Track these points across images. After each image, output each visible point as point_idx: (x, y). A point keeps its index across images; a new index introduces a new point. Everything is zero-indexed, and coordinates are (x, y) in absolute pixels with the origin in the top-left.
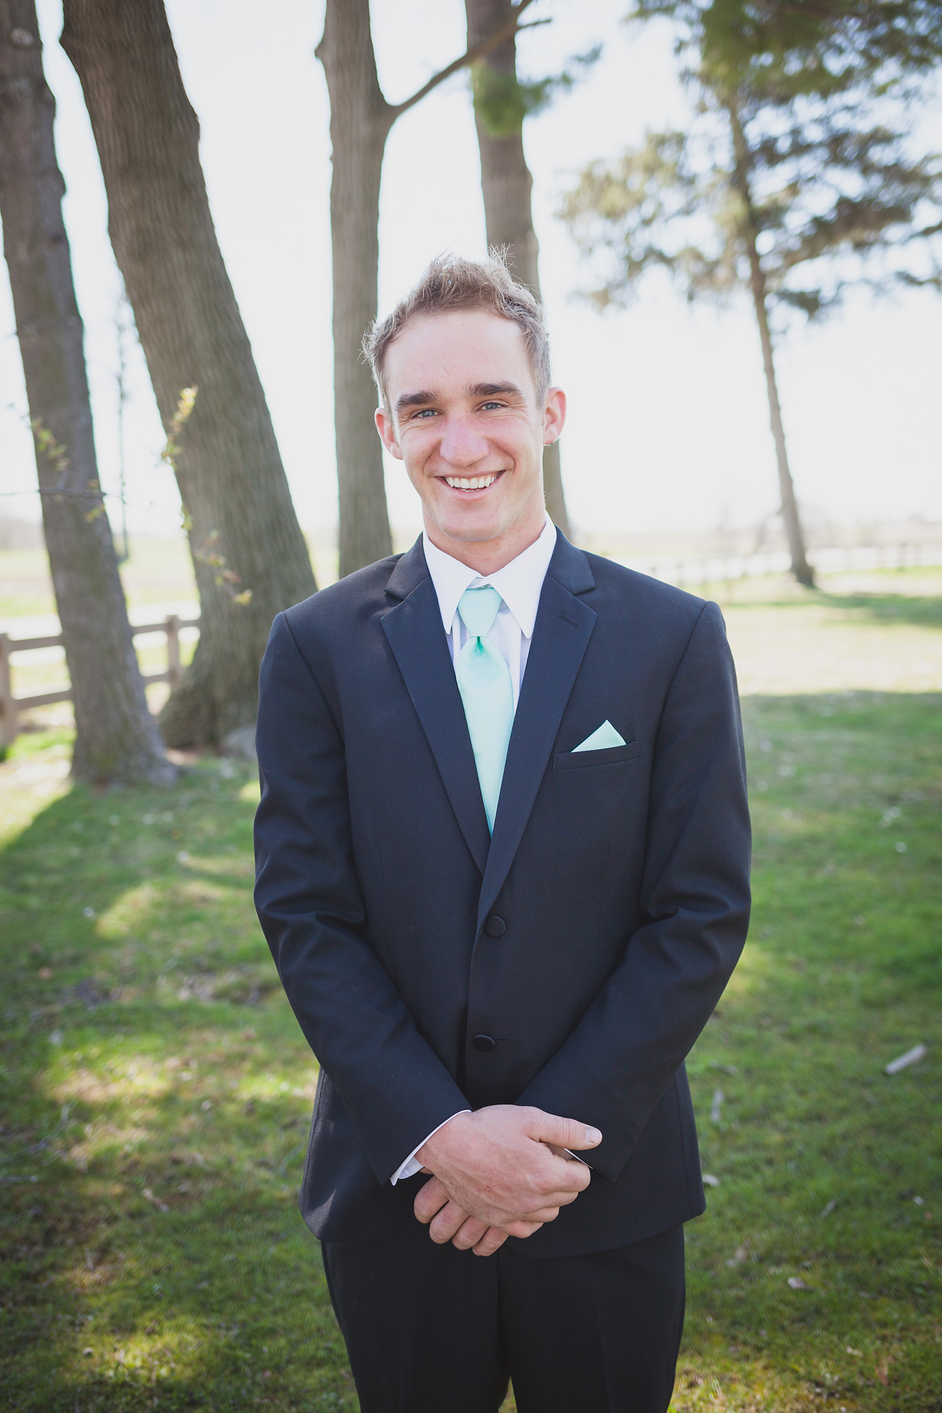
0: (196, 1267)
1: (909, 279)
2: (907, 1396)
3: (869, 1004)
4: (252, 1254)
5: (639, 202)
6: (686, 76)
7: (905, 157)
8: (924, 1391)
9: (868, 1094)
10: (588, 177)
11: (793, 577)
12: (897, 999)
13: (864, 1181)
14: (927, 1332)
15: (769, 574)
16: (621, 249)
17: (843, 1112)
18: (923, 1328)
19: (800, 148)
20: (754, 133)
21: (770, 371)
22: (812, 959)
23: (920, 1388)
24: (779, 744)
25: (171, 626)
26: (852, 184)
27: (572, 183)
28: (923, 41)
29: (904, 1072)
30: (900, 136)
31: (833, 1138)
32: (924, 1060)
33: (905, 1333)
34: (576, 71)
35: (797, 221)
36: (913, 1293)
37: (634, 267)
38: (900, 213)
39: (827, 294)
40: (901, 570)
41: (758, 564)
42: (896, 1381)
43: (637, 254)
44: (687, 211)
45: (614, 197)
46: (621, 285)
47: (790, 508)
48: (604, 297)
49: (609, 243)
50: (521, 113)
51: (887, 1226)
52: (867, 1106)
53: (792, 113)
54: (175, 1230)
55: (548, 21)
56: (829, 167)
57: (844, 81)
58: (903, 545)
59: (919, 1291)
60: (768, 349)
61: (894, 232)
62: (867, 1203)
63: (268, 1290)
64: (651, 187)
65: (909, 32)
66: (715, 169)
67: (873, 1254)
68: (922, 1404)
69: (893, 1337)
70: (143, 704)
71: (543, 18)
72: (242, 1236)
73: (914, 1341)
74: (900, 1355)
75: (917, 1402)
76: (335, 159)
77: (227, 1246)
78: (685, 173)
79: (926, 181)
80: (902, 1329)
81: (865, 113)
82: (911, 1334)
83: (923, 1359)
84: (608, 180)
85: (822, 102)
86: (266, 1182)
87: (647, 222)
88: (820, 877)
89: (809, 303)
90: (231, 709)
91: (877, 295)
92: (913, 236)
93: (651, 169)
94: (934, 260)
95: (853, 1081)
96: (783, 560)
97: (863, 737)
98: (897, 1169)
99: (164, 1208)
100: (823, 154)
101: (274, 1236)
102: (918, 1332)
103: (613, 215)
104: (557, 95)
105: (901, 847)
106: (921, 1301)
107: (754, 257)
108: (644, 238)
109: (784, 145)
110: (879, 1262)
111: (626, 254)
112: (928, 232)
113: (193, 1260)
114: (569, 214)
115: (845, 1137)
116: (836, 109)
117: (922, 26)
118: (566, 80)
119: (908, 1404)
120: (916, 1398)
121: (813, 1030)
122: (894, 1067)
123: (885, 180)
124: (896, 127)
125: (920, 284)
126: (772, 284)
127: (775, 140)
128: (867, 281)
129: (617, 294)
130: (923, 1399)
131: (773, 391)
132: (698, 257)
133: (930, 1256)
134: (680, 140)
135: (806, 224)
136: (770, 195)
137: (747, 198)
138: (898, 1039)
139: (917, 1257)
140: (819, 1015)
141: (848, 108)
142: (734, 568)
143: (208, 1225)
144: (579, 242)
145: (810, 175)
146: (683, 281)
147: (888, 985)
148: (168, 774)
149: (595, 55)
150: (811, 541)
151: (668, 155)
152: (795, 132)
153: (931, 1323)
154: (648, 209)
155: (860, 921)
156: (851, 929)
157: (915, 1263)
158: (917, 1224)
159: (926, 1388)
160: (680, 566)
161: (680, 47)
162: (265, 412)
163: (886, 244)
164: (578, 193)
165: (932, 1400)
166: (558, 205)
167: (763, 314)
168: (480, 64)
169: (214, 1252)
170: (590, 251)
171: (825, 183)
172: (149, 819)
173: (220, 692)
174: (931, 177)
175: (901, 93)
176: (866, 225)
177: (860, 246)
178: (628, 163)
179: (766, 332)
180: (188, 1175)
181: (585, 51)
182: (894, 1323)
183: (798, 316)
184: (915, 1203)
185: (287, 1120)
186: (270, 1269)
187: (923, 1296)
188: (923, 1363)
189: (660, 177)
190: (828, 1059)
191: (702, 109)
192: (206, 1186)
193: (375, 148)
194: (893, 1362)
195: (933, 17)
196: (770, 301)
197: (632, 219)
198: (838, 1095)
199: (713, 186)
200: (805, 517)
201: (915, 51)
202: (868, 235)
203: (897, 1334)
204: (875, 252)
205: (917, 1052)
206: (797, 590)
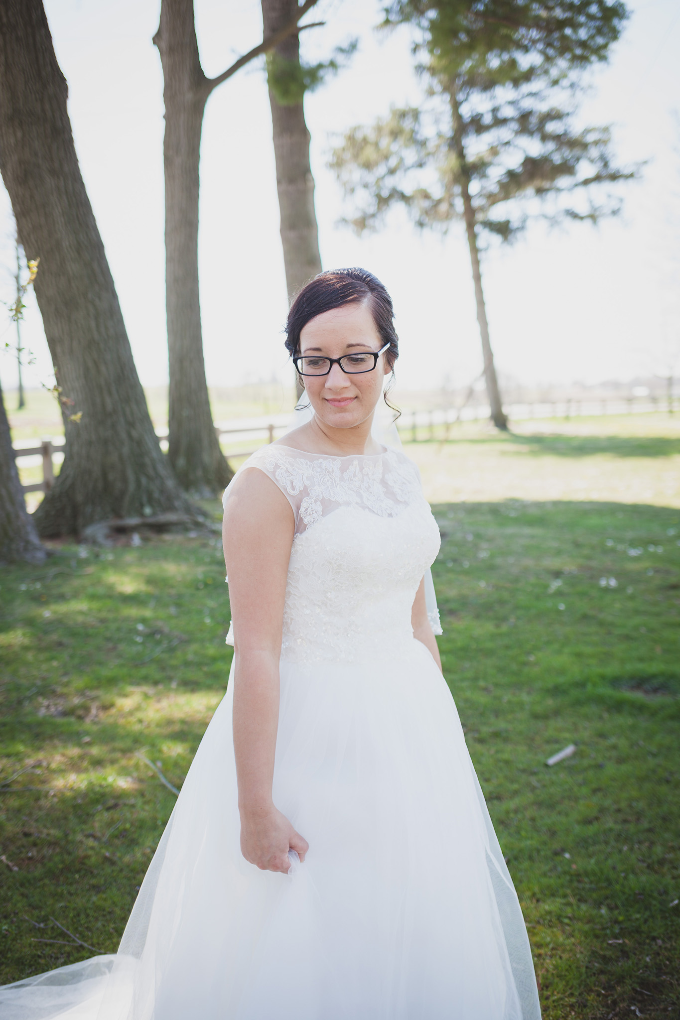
0: (36, 912)
1: (574, 216)
2: (555, 998)
3: (536, 716)
4: (80, 902)
5: (386, 158)
6: (420, 68)
7: (571, 129)
8: (567, 994)
9: (533, 780)
10: (351, 139)
11: (492, 423)
12: (557, 713)
13: (529, 842)
14: (571, 950)
15: (476, 420)
16: (373, 189)
17: (516, 793)
18: (568, 948)
19: (499, 122)
20: (466, 111)
21: (477, 277)
22: (497, 685)
23: (565, 991)
24: (478, 536)
25: (46, 450)
26: (534, 147)
27: (339, 143)
28: (583, 44)
29: (558, 764)
30: (568, 114)
31: (507, 812)
32: (574, 755)
33: (554, 952)
34: (340, 59)
35: (496, 173)
36: (561, 922)
37: (383, 201)
38: (567, 169)
39: (514, 224)
40: (567, 418)
41: (468, 414)
42: (547, 987)
43: (385, 193)
44: (421, 165)
45: (369, 153)
46: (373, 216)
47: (491, 374)
48: (362, 223)
49: (366, 186)
50: (303, 88)
51: (545, 875)
52: (533, 789)
53: (493, 98)
54: (22, 885)
55: (321, 24)
56: (518, 136)
57: (529, 75)
58: (569, 401)
59: (566, 921)
60: (476, 263)
61: (563, 182)
62: (531, 858)
63: (88, 929)
64: (394, 147)
65: (574, 37)
66: (439, 135)
67: (534, 895)
68: (566, 1003)
69: (546, 955)
70: (23, 505)
71: (317, 21)
72: (72, 889)
73: (561, 958)
74: (551, 968)
75: (562, 1002)
76: (167, 117)
77: (58, 896)
78: (419, 137)
79: (585, 146)
80: (553, 949)
81: (543, 99)
82: (559, 952)
83: (567, 970)
84: (365, 140)
85: (513, 90)
86: (92, 848)
87: (392, 172)
88: (504, 628)
89: (503, 229)
90: (88, 509)
91: (552, 225)
92: (576, 185)
93: (395, 134)
94: (591, 202)
95: (524, 771)
96: (486, 411)
97: (537, 531)
98: (553, 833)
99: (16, 869)
100: (514, 126)
101: (97, 889)
102: (564, 951)
103: (368, 166)
104: (327, 75)
105: (562, 607)
106: (567, 928)
107: (467, 198)
108: (390, 182)
109: (487, 119)
110: (538, 901)
111: (377, 192)
112: (586, 182)
113: (33, 907)
114: (338, 164)
115: (516, 811)
116: (523, 94)
117: (583, 34)
118: (333, 64)
119: (556, 1004)
120: (561, 999)
121: (496, 735)
122: (552, 761)
123: (557, 145)
124: (564, 108)
125: (582, 218)
126: (480, 217)
127: (482, 115)
128: (545, 217)
129: (370, 222)
130: (566, 999)
131: (479, 292)
132: (426, 196)
133: (574, 896)
134: (416, 114)
135: (502, 175)
136: (478, 154)
137: (461, 155)
138: (556, 741)
139: (565, 896)
140: (501, 724)
141: (532, 94)
142: (451, 416)
143: (47, 881)
144: (345, 184)
145: (506, 141)
146: (416, 213)
147: (550, 702)
148: (40, 555)
149: (353, 47)
150: (505, 399)
151: (408, 124)
152: (495, 110)
153: (574, 944)
154: (393, 162)
155: (532, 658)
156: (525, 664)
157: (563, 901)
158: (565, 873)
159: (569, 992)
160: (414, 414)
161: (416, 49)
162: (114, 296)
163: (558, 190)
164: (344, 149)
165: (573, 1000)
166: (329, 158)
167: (473, 237)
168: (272, 51)
169: (50, 901)
170: (352, 190)
171: (516, 146)
172: (23, 587)
173: (79, 498)
174: (589, 144)
175: (569, 84)
176: (544, 177)
177: (540, 191)
178: (379, 129)
179: (475, 250)
180: (35, 844)
181: (345, 45)
182: (547, 945)
183: (496, 239)
184: (565, 857)
185: (111, 803)
186: (91, 913)
187: (568, 925)
188: (567, 974)
189: (401, 140)
190: (506, 756)
191: (431, 93)
192: (47, 851)
193: (197, 110)
194: (545, 973)
195: (589, 28)
196: (478, 228)
197: (382, 170)
198: (512, 781)
199: (438, 147)
200: (502, 383)
201: (578, 51)
202: (546, 184)
203: (549, 953)
204: (551, 196)
205: (569, 750)
206: (494, 431)
